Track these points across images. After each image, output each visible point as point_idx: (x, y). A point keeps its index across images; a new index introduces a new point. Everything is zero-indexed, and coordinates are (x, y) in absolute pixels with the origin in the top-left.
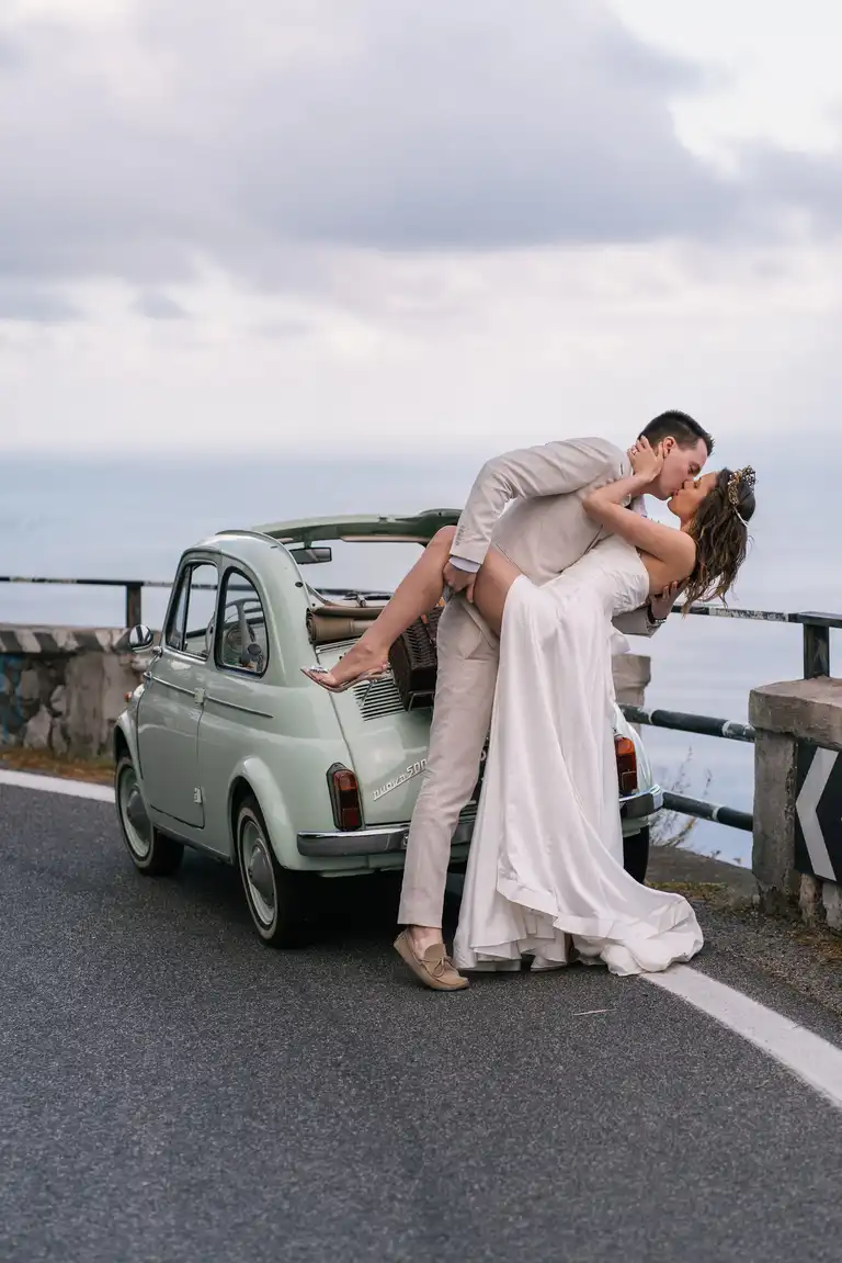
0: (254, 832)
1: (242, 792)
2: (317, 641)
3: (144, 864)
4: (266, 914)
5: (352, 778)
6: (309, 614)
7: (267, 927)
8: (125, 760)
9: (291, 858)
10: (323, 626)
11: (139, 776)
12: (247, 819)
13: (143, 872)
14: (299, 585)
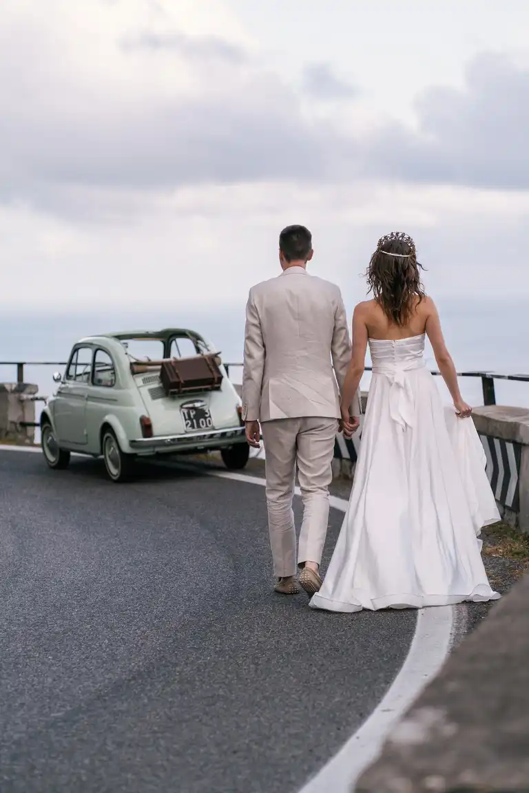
0: (111, 442)
1: (107, 428)
2: (134, 373)
3: (53, 465)
4: (114, 471)
5: (148, 420)
6: (131, 364)
7: (115, 476)
8: (46, 425)
9: (126, 448)
10: (136, 368)
11: (54, 429)
12: (108, 437)
13: (54, 468)
14: (126, 354)
